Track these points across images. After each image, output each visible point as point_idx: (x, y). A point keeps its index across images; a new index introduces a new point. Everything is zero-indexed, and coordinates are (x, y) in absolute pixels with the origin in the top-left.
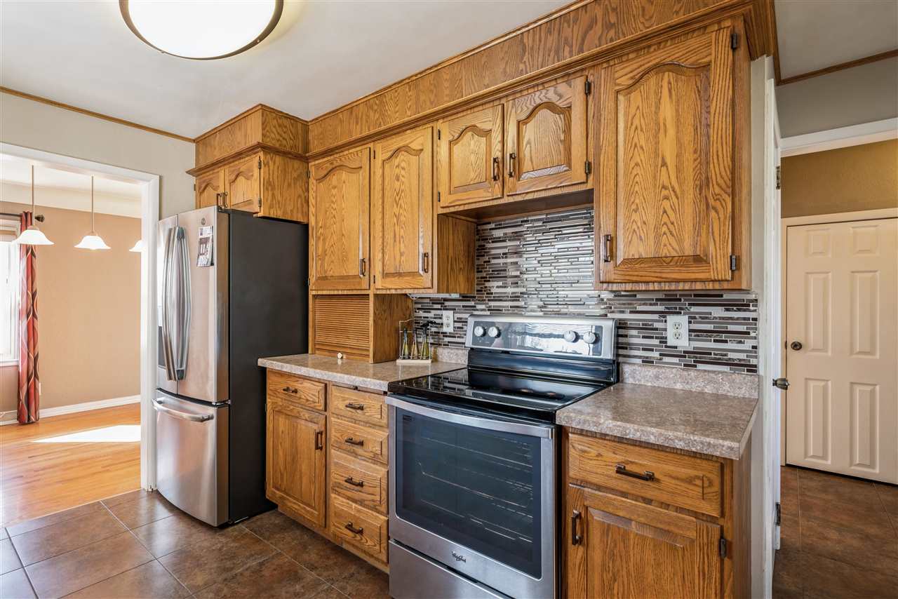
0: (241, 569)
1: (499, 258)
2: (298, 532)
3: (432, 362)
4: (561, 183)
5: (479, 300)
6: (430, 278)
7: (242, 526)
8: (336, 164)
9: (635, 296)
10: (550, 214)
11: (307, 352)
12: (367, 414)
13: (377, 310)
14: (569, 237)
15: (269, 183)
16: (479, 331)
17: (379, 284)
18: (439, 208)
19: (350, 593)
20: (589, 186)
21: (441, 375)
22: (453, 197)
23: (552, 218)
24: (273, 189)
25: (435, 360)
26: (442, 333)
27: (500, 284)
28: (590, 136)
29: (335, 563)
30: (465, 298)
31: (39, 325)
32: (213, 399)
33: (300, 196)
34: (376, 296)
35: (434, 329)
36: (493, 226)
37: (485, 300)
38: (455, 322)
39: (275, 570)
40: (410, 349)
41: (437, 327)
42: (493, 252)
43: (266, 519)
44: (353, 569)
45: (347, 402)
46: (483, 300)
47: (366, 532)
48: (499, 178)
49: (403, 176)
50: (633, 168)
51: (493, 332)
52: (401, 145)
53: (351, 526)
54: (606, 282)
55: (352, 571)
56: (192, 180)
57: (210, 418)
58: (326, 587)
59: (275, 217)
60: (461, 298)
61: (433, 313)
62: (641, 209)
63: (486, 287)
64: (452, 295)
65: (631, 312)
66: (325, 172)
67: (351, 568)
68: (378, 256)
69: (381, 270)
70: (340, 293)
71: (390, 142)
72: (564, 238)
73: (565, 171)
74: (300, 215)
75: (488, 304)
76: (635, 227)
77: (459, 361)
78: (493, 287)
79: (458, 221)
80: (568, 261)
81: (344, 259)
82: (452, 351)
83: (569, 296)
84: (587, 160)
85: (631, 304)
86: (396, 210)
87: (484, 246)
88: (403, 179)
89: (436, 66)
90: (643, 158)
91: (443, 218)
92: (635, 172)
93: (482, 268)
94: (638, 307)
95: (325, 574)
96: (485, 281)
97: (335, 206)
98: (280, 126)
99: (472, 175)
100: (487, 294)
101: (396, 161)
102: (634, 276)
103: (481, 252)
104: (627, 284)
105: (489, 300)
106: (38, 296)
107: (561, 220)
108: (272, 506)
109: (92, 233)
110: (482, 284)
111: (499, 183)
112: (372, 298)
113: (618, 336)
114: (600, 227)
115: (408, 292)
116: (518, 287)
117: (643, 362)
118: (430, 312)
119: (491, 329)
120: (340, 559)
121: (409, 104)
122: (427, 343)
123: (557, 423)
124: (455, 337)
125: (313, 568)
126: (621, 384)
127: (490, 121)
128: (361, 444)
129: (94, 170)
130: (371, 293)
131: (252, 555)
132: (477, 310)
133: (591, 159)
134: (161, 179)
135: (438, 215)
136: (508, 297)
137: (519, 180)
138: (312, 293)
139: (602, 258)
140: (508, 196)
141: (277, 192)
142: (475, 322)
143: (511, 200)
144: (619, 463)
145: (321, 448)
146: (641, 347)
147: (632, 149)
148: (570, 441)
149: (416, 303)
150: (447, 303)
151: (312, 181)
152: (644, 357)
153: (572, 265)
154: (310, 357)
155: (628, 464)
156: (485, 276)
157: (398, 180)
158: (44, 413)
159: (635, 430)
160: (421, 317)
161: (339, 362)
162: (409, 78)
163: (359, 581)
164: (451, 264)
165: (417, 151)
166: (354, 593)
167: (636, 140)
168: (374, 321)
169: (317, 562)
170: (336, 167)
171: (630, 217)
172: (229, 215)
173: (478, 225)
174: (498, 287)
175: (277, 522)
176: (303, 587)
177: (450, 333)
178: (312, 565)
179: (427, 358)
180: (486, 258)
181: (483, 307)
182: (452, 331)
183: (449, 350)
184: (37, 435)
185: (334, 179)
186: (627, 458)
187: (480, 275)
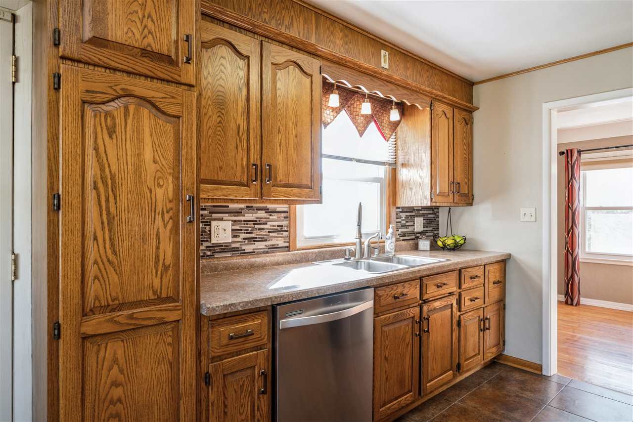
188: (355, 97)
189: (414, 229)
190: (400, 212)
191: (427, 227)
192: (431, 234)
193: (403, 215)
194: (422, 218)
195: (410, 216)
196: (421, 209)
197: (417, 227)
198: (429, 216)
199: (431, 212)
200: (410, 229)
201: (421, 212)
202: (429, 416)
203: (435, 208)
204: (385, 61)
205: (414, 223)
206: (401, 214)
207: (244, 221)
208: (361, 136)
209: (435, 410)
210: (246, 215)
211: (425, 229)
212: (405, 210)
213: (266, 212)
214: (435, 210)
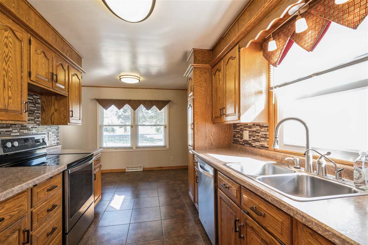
18: (29, 80)
99: (44, 73)
135: (28, 83)
207: (253, 131)
210: (253, 128)
213: (260, 127)
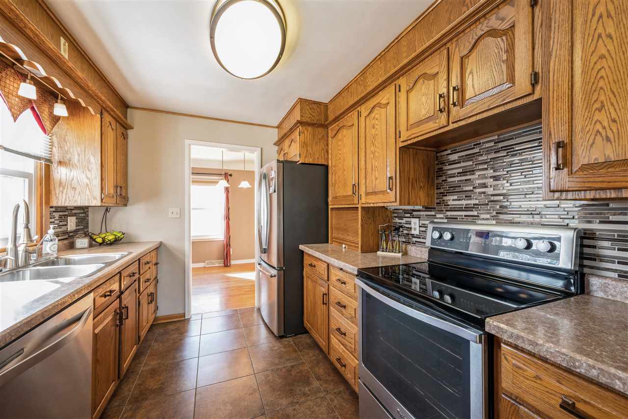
0: (281, 367)
1: (454, 177)
2: (317, 352)
3: (402, 255)
4: (504, 100)
5: (438, 211)
6: (394, 194)
7: (290, 339)
8: (341, 126)
9: (608, 205)
10: (502, 134)
11: (327, 242)
12: (347, 288)
13: (364, 217)
14: (522, 153)
15: (304, 143)
16: (436, 235)
17: (363, 201)
18: (400, 143)
19: (335, 406)
20: (536, 96)
21: (410, 265)
22: (410, 133)
23: (504, 138)
24: (307, 146)
25: (405, 253)
26: (411, 235)
27: (455, 197)
28: (536, 47)
29: (332, 380)
30: (427, 208)
31: (230, 222)
32: (275, 265)
33: (323, 149)
34: (363, 208)
35: (405, 232)
36: (449, 152)
37: (443, 211)
38: (420, 227)
39: (298, 373)
40: (387, 244)
41: (407, 230)
42: (450, 172)
43: (303, 338)
44: (342, 388)
45: (338, 278)
46: (441, 211)
47: (347, 367)
48: (444, 109)
49: (377, 125)
50: (595, 63)
51: (447, 236)
52: (375, 103)
53: (340, 359)
54: (557, 191)
55: (341, 389)
56: (276, 148)
57: (275, 276)
58: (322, 395)
59: (308, 163)
60: (424, 209)
61: (405, 220)
62: (607, 105)
63: (443, 200)
64: (415, 206)
65: (601, 222)
66: (336, 132)
67: (341, 387)
68: (363, 182)
69: (364, 190)
70: (343, 206)
71: (369, 103)
72: (517, 154)
73: (508, 88)
74: (323, 160)
75: (445, 213)
76: (598, 127)
77: (423, 257)
78: (450, 200)
79: (418, 151)
80: (522, 175)
81: (345, 185)
82: (418, 248)
83: (522, 206)
84: (533, 71)
85: (601, 214)
86: (373, 149)
87: (442, 168)
88: (377, 127)
89: (397, 38)
90: (611, 48)
91: (404, 150)
92: (598, 66)
93: (440, 186)
94: (611, 217)
95: (325, 385)
96: (443, 196)
97: (340, 152)
98: (310, 109)
99: (423, 112)
100: (445, 205)
101: (373, 115)
102: (597, 182)
103: (439, 174)
104: (588, 192)
105: (446, 211)
106: (230, 210)
107: (513, 139)
108: (306, 332)
109: (244, 180)
110: (441, 198)
111: (445, 114)
112: (360, 209)
113: (582, 246)
114: (550, 134)
115: (385, 205)
116: (470, 199)
117: (619, 276)
118: (402, 219)
119: (446, 233)
120: (336, 378)
121: (380, 73)
122: (399, 241)
123: (487, 329)
124: (420, 238)
125: (319, 379)
126: (587, 297)
127: (437, 65)
128: (345, 307)
129: (244, 150)
130: (359, 206)
131: (289, 359)
132: (437, 218)
133: (538, 69)
134: (262, 149)
135: (400, 148)
136: (462, 208)
137: (462, 107)
138: (330, 207)
139: (553, 165)
140: (453, 123)
141: (309, 148)
142: (433, 227)
143: (456, 125)
144: (566, 396)
145: (326, 304)
146: (616, 260)
147: (595, 41)
148: (502, 352)
149: (394, 213)
150: (414, 213)
151: (330, 139)
152: (622, 271)
153: (525, 177)
154: (330, 246)
155: (579, 401)
156: (443, 191)
157: (374, 128)
158: (233, 262)
159: (589, 365)
160: (397, 223)
161: (344, 250)
162: (379, 55)
163: (344, 398)
164: (412, 184)
165: (386, 104)
166: (338, 407)
167: (600, 30)
168: (361, 225)
169: (322, 375)
170: (341, 128)
171: (591, 118)
172: (283, 163)
173: (437, 153)
174: (453, 200)
175: (308, 342)
176: (310, 390)
177: (416, 235)
178: (319, 376)
179: (399, 252)
180: (444, 178)
181: (442, 216)
182: (418, 233)
183: (415, 247)
184: (230, 272)
185: (340, 136)
186: (577, 394)
187: (439, 191)
188: (9, 71)
189: (67, 229)
190: (54, 212)
191: (79, 226)
192: (82, 232)
193: (57, 215)
194: (75, 218)
195: (63, 215)
196: (73, 208)
197: (70, 227)
198: (81, 215)
199: (82, 211)
200: (64, 228)
201: (73, 212)
202: (126, 394)
203: (85, 208)
204: (64, 50)
205: (67, 223)
206: (54, 214)
208: (15, 121)
209: (128, 386)
211: (78, 228)
212: (58, 209)
214: (86, 210)
